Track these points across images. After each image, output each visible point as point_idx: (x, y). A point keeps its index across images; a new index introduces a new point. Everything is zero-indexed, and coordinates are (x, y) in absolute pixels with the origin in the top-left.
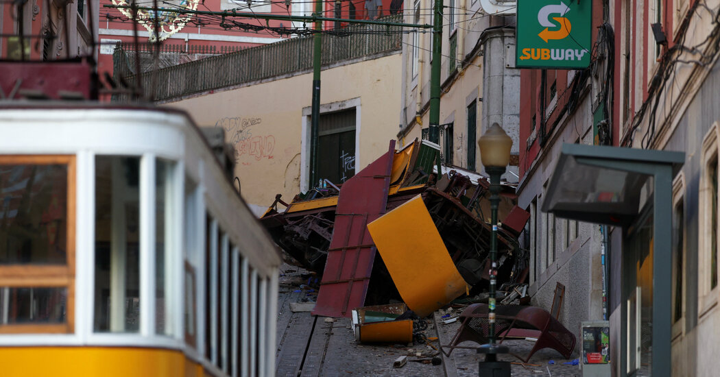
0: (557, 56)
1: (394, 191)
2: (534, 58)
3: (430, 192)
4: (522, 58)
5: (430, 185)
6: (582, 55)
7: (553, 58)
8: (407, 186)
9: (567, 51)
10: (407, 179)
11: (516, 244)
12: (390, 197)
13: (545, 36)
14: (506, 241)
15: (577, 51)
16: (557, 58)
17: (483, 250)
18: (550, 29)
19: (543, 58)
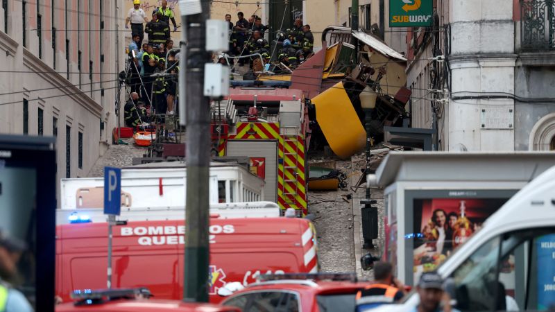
0: (413, 19)
1: (326, 76)
2: (399, 21)
3: (347, 79)
4: (393, 21)
5: (348, 74)
6: (427, 18)
7: (411, 21)
8: (334, 73)
9: (419, 16)
10: (334, 68)
11: (403, 110)
12: (323, 80)
13: (406, 8)
14: (396, 109)
15: (424, 16)
16: (413, 21)
17: (382, 115)
18: (409, 4)
19: (405, 21)
